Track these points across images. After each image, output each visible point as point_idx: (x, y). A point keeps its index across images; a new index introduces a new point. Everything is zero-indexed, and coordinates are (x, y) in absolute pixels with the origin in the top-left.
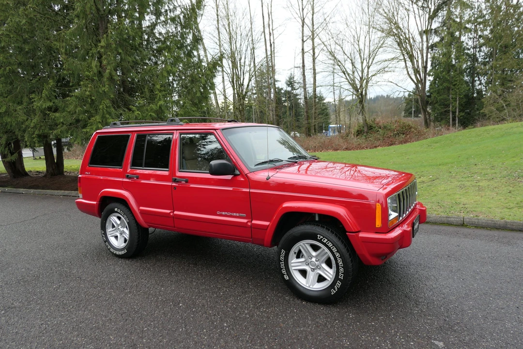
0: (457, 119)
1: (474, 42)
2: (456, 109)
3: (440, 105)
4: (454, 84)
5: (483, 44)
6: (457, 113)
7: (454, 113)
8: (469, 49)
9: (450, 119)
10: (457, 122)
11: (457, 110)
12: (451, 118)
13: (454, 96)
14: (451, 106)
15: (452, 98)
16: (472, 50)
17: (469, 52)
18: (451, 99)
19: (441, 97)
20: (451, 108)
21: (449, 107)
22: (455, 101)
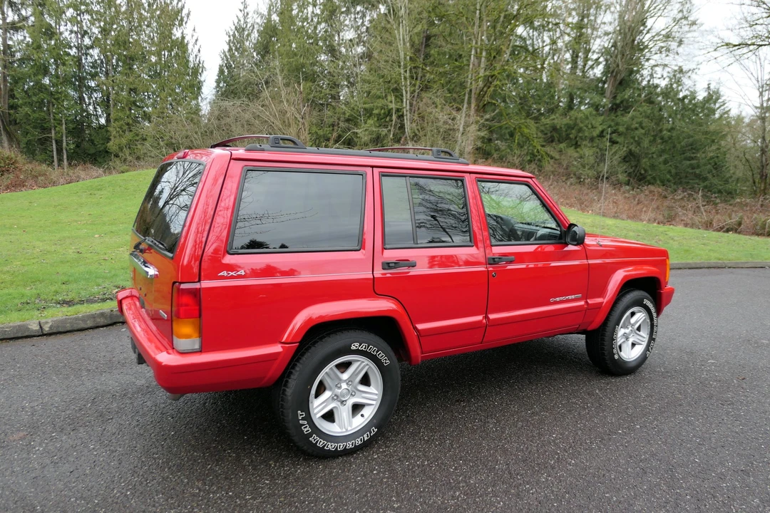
0: (64, 151)
1: (77, 37)
2: (62, 137)
3: (35, 127)
4: (56, 97)
5: (92, 47)
6: (64, 144)
7: (59, 142)
8: (71, 48)
9: (53, 151)
10: (65, 157)
11: (64, 138)
12: (55, 150)
13: (57, 117)
14: (53, 132)
15: (54, 120)
16: (74, 50)
17: (70, 51)
18: (52, 121)
19: (36, 115)
20: (53, 135)
21: (51, 133)
22: (59, 124)
